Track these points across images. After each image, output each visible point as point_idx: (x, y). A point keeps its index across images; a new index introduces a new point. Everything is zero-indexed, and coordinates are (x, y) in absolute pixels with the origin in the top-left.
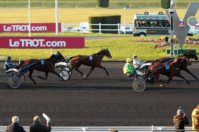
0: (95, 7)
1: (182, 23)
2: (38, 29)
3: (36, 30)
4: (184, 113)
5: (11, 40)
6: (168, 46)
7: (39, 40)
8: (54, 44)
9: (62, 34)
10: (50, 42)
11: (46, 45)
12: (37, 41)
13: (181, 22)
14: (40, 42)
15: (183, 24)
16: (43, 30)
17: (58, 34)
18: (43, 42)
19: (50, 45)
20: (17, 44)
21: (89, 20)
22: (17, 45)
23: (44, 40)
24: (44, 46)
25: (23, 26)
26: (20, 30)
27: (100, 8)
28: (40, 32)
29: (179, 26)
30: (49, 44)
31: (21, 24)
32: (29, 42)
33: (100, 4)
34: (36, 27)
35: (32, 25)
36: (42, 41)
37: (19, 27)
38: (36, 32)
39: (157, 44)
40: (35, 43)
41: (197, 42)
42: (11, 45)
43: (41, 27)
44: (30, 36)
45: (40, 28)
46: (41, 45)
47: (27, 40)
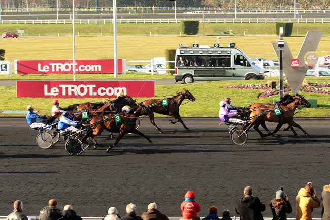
0: (178, 33)
1: (296, 62)
2: (88, 68)
3: (85, 70)
4: (286, 196)
5: (46, 87)
6: (276, 95)
7: (88, 86)
8: (110, 91)
9: (123, 77)
10: (104, 89)
11: (97, 94)
12: (85, 87)
13: (295, 60)
14: (88, 88)
15: (298, 63)
16: (96, 70)
17: (117, 77)
18: (93, 88)
19: (104, 94)
20: (55, 91)
21: (166, 54)
22: (55, 93)
23: (95, 86)
24: (95, 94)
25: (66, 64)
26: (62, 70)
27: (185, 35)
28: (91, 72)
29: (292, 65)
30: (102, 91)
31: (63, 62)
32: (73, 88)
33: (185, 29)
34: (85, 65)
35: (80, 62)
36: (91, 87)
37: (60, 66)
38: (85, 72)
39: (261, 92)
40: (82, 90)
41: (320, 89)
42: (46, 93)
43: (93, 66)
44: (74, 80)
45: (92, 68)
46: (91, 94)
47: (70, 86)
